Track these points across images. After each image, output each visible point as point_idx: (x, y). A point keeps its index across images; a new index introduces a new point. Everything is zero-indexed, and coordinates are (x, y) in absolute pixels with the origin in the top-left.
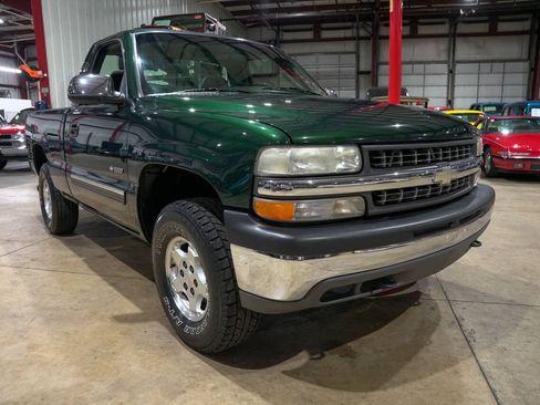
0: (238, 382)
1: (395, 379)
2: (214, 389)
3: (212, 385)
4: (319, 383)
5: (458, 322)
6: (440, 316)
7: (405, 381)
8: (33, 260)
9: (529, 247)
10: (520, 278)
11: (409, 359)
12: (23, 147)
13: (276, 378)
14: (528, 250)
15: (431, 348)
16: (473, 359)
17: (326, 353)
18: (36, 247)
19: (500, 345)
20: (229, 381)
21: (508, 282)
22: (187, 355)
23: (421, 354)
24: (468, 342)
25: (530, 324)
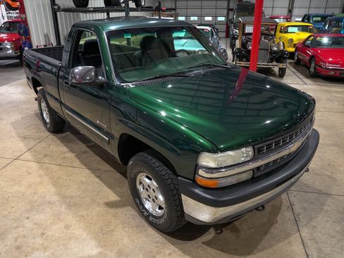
0: (181, 249)
1: (259, 247)
2: (170, 254)
3: (168, 252)
4: (222, 250)
5: (291, 206)
6: (282, 203)
7: (264, 248)
8: (45, 156)
9: (333, 145)
10: (326, 172)
11: (266, 233)
12: (10, 51)
13: (199, 247)
14: (332, 148)
15: (277, 226)
16: (298, 234)
17: (223, 229)
18: (44, 144)
19: (312, 224)
20: (176, 249)
21: (320, 175)
22: (151, 231)
23: (272, 230)
24: (296, 221)
25: (329, 209)
